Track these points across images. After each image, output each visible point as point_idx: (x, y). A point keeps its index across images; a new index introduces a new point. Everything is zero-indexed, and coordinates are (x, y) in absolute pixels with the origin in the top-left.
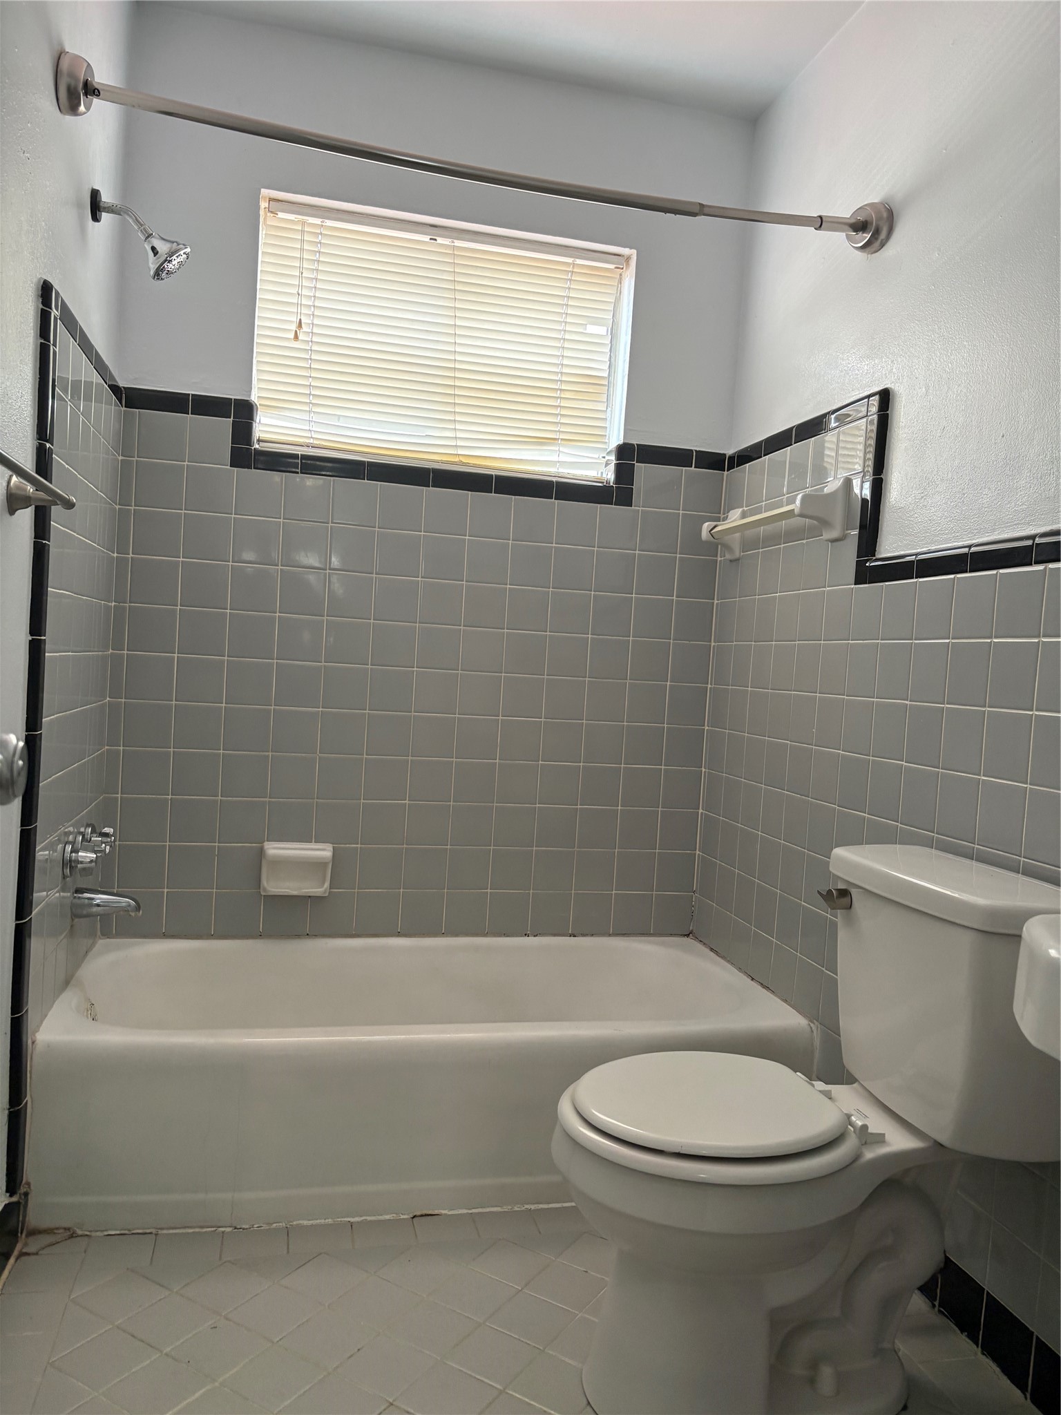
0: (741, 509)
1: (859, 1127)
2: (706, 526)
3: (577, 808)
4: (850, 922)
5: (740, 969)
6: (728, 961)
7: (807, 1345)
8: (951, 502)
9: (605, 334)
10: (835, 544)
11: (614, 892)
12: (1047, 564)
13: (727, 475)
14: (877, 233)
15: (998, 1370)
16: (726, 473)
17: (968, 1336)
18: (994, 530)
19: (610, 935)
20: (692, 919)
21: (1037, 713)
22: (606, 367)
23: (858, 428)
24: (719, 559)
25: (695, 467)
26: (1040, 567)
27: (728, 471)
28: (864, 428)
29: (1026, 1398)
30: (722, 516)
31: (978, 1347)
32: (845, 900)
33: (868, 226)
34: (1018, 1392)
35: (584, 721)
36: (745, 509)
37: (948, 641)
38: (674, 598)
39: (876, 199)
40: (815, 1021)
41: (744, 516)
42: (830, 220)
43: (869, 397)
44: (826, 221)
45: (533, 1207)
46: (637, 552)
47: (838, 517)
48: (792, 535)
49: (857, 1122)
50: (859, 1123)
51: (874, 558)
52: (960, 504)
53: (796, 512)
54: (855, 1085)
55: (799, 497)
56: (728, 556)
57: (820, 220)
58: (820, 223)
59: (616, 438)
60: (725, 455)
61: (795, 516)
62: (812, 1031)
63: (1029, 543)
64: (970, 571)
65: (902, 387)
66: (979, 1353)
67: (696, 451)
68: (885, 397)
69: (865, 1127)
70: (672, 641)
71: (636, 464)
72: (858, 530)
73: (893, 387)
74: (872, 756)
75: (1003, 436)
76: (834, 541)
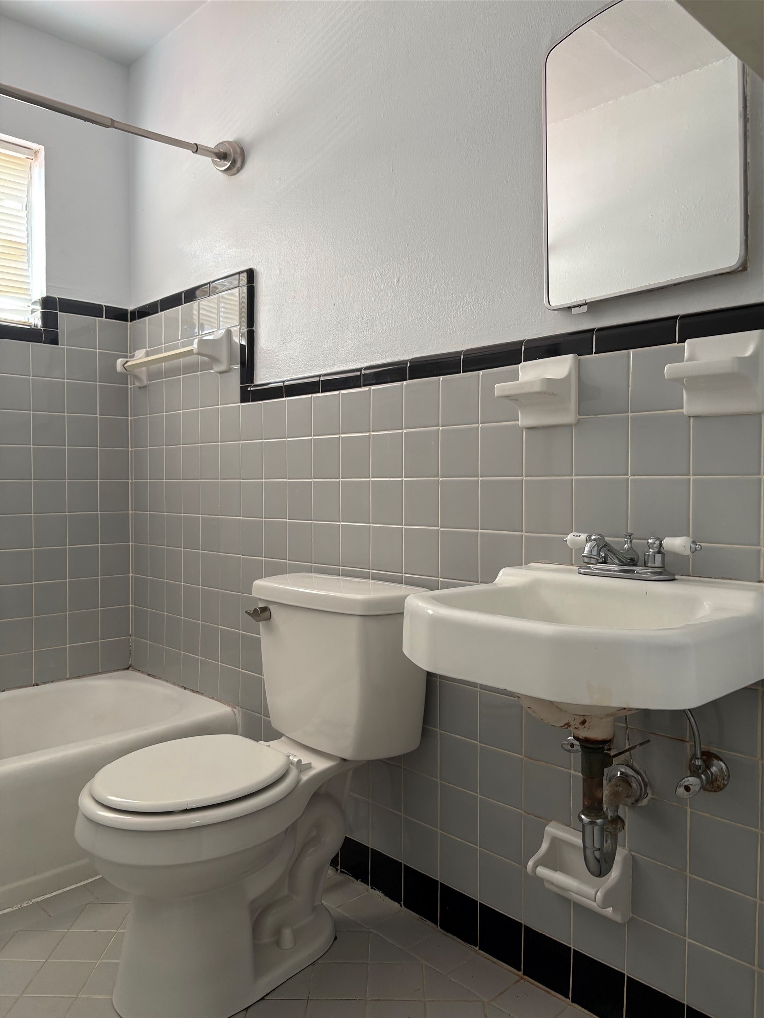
0: (145, 350)
1: (296, 762)
2: (120, 361)
3: (32, 584)
4: (270, 629)
5: (174, 684)
6: (164, 680)
7: (270, 921)
8: (304, 347)
9: (21, 209)
10: (223, 375)
11: (68, 645)
12: (371, 386)
13: (130, 325)
14: (234, 162)
15: (382, 895)
16: (129, 323)
17: (361, 881)
18: (334, 365)
19: (67, 679)
20: (130, 656)
21: (372, 479)
22: (25, 235)
23: (232, 294)
24: (130, 386)
25: (106, 318)
26: (366, 389)
27: (131, 321)
28: (237, 294)
29: (401, 906)
30: (129, 355)
31: (368, 885)
32: (266, 614)
33: (228, 156)
34: (397, 904)
35: (33, 515)
36: (148, 350)
37: (310, 438)
38: (98, 415)
39: (230, 138)
40: (237, 707)
41: (148, 354)
42: (203, 147)
43: (239, 273)
44: (200, 148)
45: (39, 899)
46: (66, 380)
47: (224, 355)
48: (190, 368)
49: (294, 759)
50: (296, 759)
51: (253, 385)
52: (310, 348)
53: (195, 351)
54: (283, 738)
55: (197, 340)
56: (137, 384)
57: (196, 146)
58: (196, 148)
59: (40, 291)
60: (127, 310)
61: (193, 354)
62: (235, 714)
63: (358, 373)
64: (322, 392)
65: (262, 269)
66: (370, 890)
67: (105, 306)
68: (251, 275)
69: (300, 761)
70: (99, 448)
71: (59, 313)
72: (240, 365)
73: (255, 268)
74: (265, 518)
75: (334, 305)
76: (221, 373)
